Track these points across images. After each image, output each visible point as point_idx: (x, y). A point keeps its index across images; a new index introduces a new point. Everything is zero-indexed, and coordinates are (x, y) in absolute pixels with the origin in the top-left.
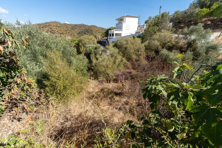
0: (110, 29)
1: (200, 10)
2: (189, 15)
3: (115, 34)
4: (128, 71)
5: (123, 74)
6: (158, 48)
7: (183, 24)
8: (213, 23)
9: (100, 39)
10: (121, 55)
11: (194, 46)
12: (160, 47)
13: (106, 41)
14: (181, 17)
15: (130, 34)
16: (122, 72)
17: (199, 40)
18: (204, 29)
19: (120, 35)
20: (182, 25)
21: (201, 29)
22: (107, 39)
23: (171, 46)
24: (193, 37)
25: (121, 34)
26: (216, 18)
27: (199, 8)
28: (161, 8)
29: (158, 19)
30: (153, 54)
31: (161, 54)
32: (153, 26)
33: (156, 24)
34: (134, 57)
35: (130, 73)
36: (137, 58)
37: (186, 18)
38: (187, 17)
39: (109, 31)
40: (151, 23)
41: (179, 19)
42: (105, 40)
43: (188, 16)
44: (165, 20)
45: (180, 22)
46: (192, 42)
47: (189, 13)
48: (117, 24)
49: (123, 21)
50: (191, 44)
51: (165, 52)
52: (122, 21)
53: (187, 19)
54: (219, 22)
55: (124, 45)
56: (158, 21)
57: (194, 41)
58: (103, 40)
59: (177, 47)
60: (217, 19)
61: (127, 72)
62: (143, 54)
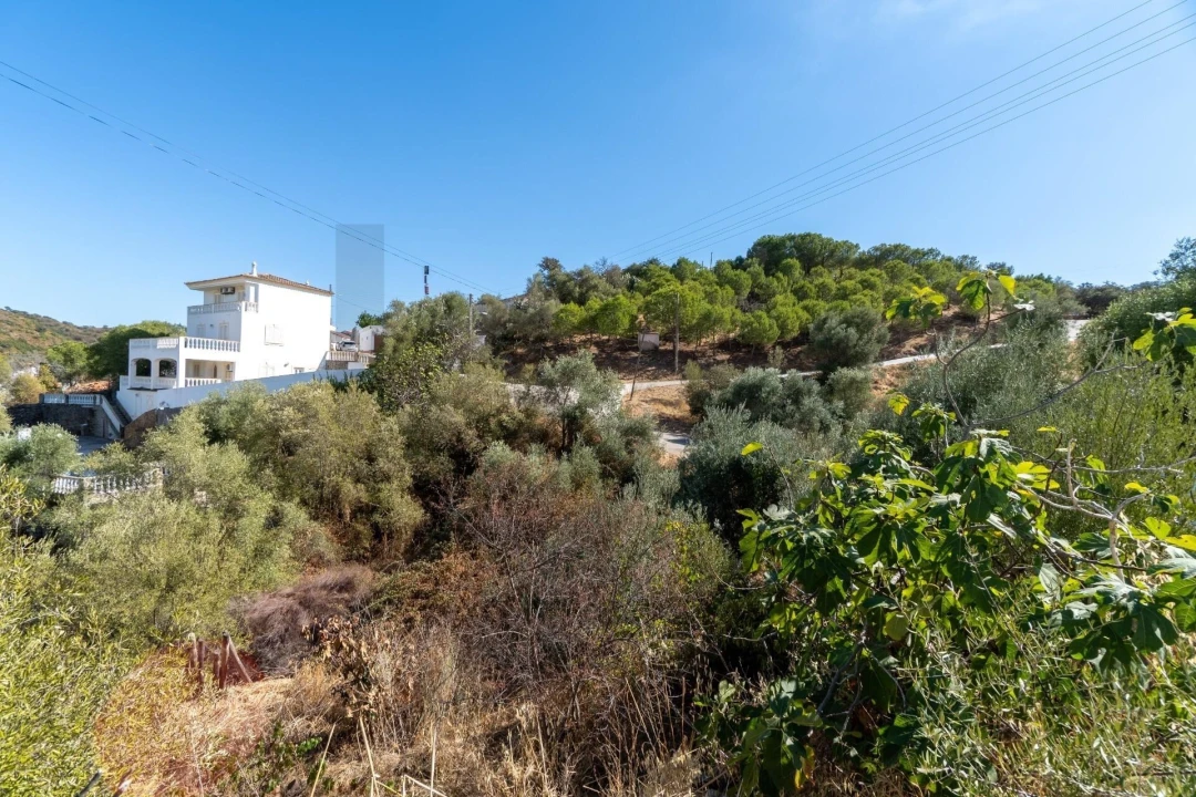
0: (138, 333)
1: (562, 306)
2: (533, 315)
3: (188, 362)
4: (327, 576)
5: (296, 607)
6: (460, 440)
7: (521, 346)
8: (603, 351)
9: (42, 389)
10: (270, 489)
11: (587, 427)
12: (470, 435)
13: (106, 406)
14: (509, 321)
15: (289, 371)
16: (289, 596)
17: (593, 405)
18: (598, 369)
19: (221, 371)
20: (519, 351)
21: (589, 368)
22: (110, 394)
23: (510, 426)
24: (574, 396)
25: (229, 367)
26: (606, 337)
27: (558, 301)
28: (427, 272)
29: (433, 316)
30: (441, 466)
31: (493, 465)
32: (416, 340)
33: (428, 335)
34: (352, 492)
35: (347, 586)
36: (365, 497)
37: (524, 324)
38: (529, 323)
39: (132, 342)
40: (406, 328)
41: (504, 325)
42: (87, 402)
43: (531, 321)
44: (460, 323)
45: (509, 339)
46: (578, 414)
47: (531, 310)
48: (193, 311)
49: (244, 297)
50: (575, 418)
51: (499, 450)
52: (235, 296)
53: (529, 328)
54: (615, 351)
55: (287, 429)
56: (432, 323)
57: (581, 407)
58: (71, 401)
59: (529, 430)
60: (608, 340)
61: (324, 587)
62: (399, 469)
